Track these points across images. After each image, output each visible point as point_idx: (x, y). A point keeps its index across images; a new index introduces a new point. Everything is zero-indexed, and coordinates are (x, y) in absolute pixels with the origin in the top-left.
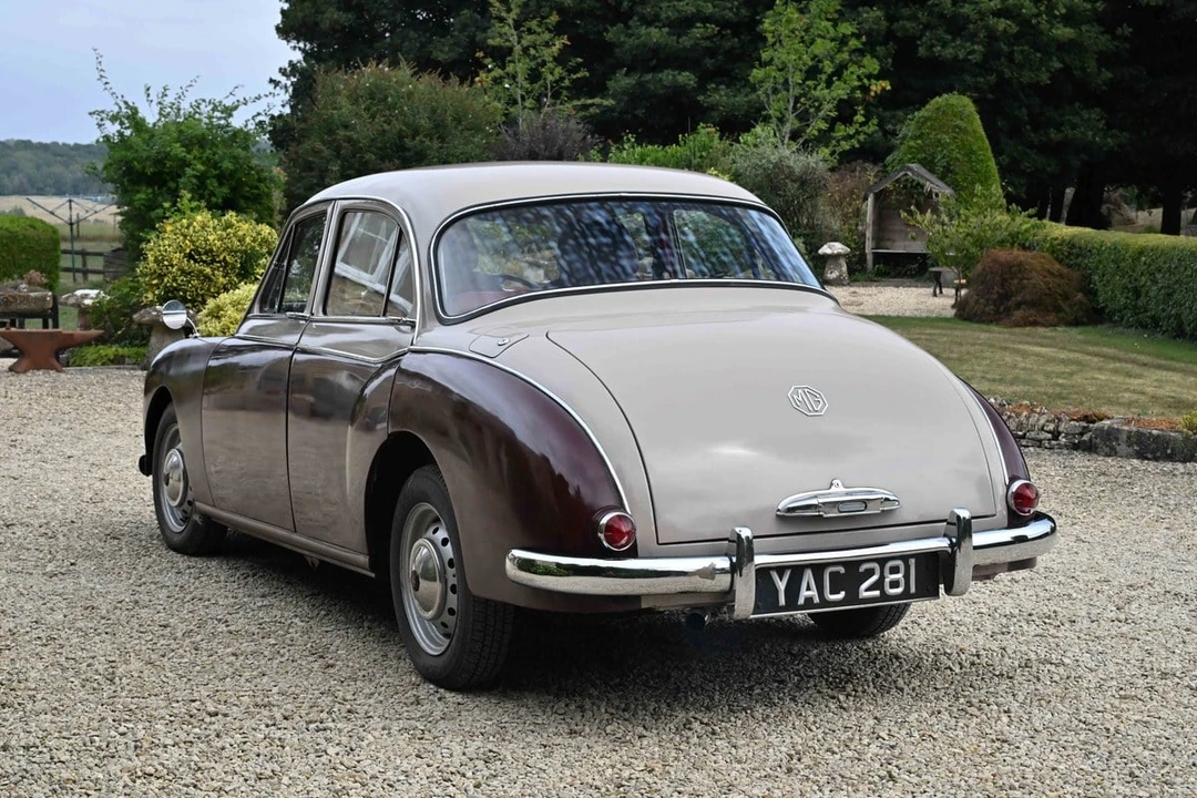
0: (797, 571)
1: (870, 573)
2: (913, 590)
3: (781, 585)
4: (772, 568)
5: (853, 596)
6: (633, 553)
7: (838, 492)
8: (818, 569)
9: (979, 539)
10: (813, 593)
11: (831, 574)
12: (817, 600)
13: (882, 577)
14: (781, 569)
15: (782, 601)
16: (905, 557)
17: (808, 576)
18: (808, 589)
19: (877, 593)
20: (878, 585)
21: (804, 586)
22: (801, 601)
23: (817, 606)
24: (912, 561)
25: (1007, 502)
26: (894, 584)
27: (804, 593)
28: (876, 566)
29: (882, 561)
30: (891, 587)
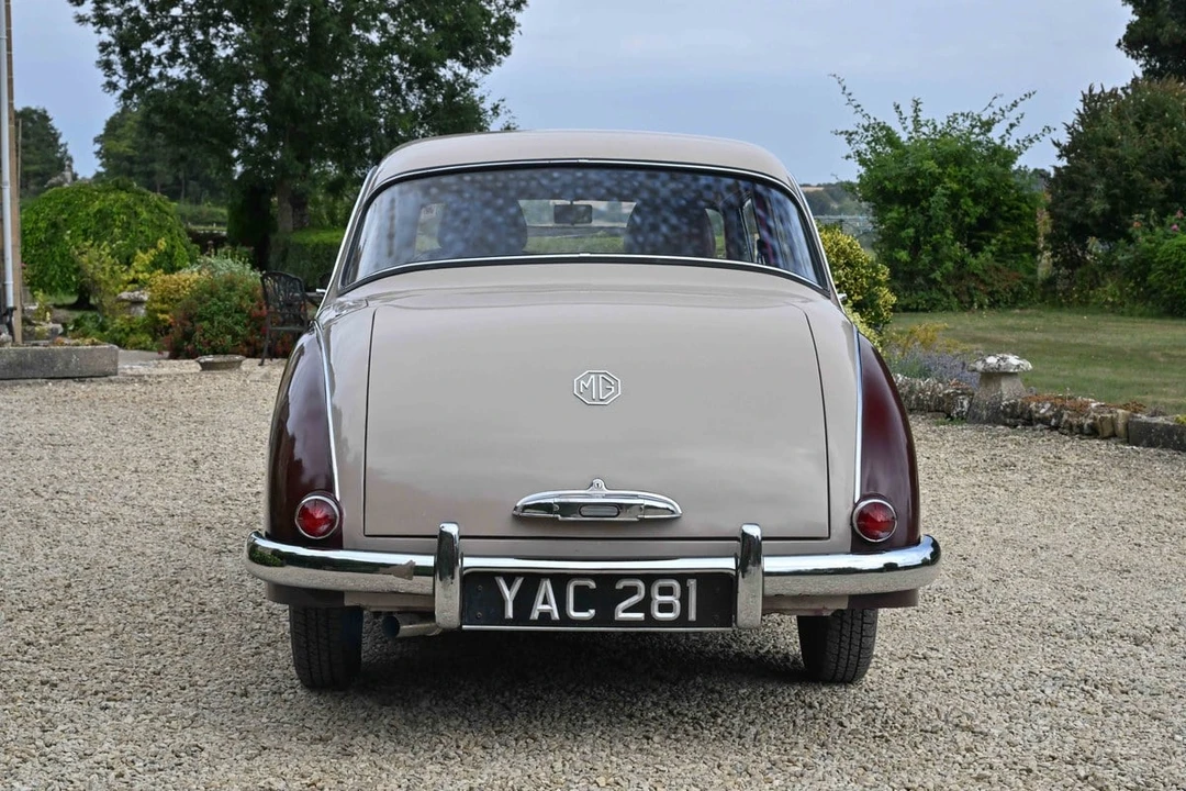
0: (532, 580)
1: (633, 591)
2: (692, 616)
3: (509, 595)
4: (499, 574)
5: (605, 616)
6: (336, 542)
7: (599, 495)
8: (560, 580)
9: (770, 564)
10: (553, 608)
11: (576, 588)
12: (556, 615)
13: (648, 599)
14: (510, 577)
15: (510, 613)
16: (682, 577)
17: (547, 587)
18: (545, 602)
19: (640, 616)
20: (643, 606)
21: (540, 598)
22: (535, 615)
23: (555, 623)
24: (692, 583)
25: (852, 524)
26: (666, 608)
27: (539, 607)
28: (641, 584)
29: (649, 578)
30: (660, 611)
